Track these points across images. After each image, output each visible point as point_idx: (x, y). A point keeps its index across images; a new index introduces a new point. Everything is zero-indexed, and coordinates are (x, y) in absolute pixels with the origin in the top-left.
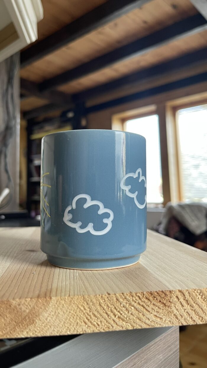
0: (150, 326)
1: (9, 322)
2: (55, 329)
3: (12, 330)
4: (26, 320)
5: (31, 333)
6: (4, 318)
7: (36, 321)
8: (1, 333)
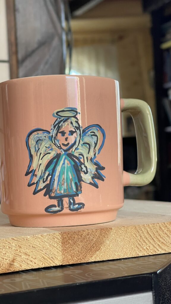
1: (81, 249)
2: (116, 254)
3: (83, 256)
4: (94, 247)
5: (98, 258)
6: (77, 246)
7: (102, 247)
8: (76, 259)
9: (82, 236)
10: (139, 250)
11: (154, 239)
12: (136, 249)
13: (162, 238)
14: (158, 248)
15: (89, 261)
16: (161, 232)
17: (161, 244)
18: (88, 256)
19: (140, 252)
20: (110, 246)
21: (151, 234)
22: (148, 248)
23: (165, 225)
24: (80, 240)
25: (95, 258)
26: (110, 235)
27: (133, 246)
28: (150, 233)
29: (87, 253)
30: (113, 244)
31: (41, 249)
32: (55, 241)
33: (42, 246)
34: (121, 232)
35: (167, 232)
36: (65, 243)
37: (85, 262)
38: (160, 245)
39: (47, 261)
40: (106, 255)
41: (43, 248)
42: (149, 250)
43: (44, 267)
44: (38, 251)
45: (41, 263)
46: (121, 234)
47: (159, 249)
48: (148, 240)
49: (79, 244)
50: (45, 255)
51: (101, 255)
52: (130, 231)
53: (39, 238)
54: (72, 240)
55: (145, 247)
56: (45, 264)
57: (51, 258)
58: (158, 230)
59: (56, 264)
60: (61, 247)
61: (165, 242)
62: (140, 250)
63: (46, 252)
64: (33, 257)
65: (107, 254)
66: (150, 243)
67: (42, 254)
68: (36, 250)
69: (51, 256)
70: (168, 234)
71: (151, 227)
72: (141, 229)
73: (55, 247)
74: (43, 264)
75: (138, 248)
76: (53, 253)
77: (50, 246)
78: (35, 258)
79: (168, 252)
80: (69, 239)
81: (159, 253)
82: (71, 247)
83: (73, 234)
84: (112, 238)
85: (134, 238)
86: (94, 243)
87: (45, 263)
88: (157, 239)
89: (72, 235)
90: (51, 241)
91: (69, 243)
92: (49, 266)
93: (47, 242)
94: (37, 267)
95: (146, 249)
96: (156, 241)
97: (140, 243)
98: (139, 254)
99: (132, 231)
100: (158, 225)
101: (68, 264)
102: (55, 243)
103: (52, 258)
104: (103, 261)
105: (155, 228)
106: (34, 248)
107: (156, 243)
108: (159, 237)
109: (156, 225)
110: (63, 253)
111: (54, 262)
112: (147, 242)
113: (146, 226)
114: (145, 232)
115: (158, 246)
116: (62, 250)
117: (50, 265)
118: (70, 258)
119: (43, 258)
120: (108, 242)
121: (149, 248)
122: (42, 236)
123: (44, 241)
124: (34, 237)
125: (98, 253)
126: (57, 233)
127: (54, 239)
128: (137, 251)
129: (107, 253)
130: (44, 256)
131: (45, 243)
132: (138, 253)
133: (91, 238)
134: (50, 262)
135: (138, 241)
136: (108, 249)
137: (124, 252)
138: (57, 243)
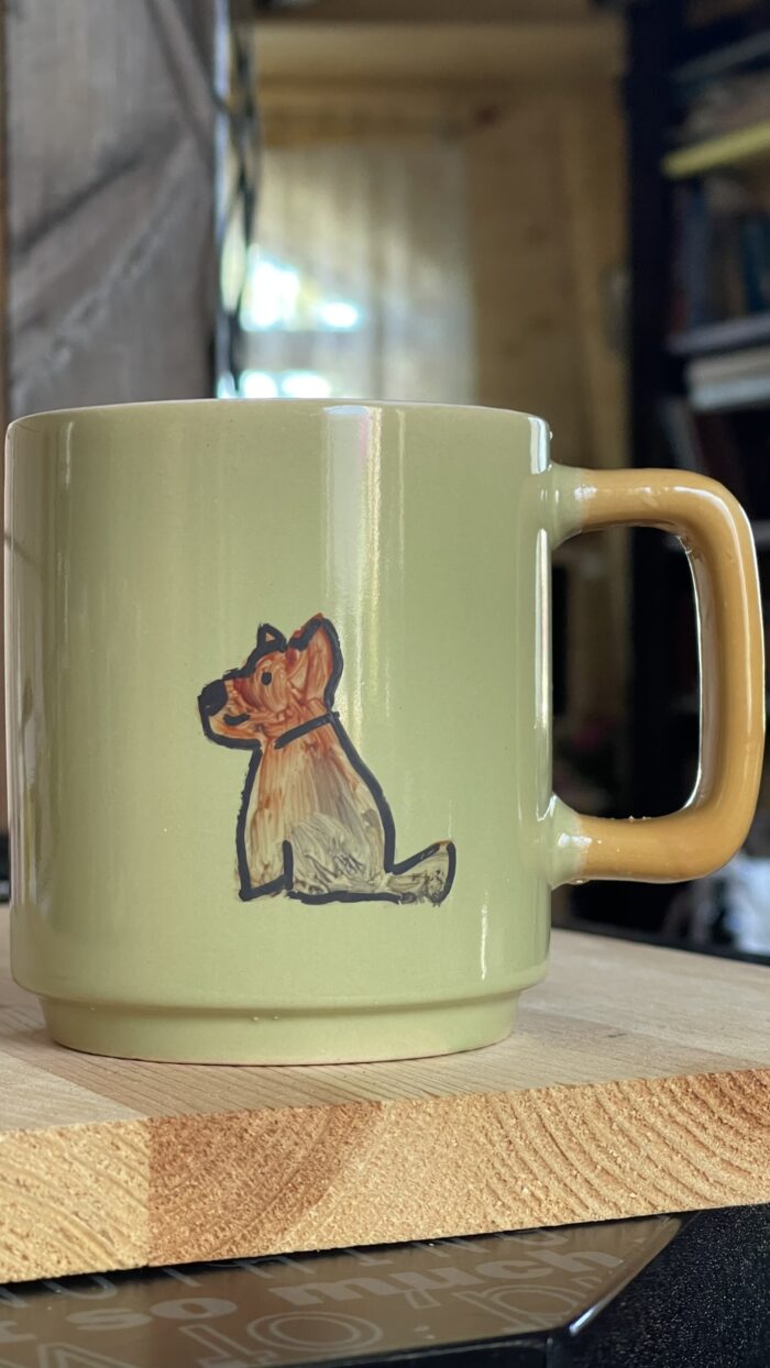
0: (709, 1200)
1: (239, 1195)
2: (394, 1220)
3: (246, 1226)
4: (295, 1189)
5: (314, 1237)
6: (220, 1183)
7: (331, 1189)
8: (211, 1238)
9: (246, 1136)
10: (499, 1203)
11: (570, 1154)
12: (486, 1198)
13: (604, 1150)
14: (583, 1194)
15: (272, 1251)
16: (599, 1126)
17: (598, 1177)
18: (268, 1226)
19: (503, 1213)
20: (370, 1185)
21: (558, 1135)
22: (540, 1194)
23: (621, 1092)
24: (233, 1155)
25: (301, 1235)
26: (370, 1136)
27: (471, 1186)
28: (552, 1128)
29: (263, 1215)
30: (383, 1176)
31: (55, 1193)
32: (119, 1159)
33: (60, 1179)
34: (420, 1123)
35: (627, 1125)
36: (167, 1167)
37: (254, 1253)
38: (596, 1182)
39: (77, 1248)
40: (348, 1223)
41: (65, 1190)
42: (544, 1203)
43: (64, 1273)
44: (40, 1204)
45: (54, 1257)
46: (420, 1129)
47: (590, 1202)
48: (544, 1161)
49: (229, 1175)
50: (72, 1222)
51: (325, 1224)
52: (463, 1117)
53: (49, 1142)
54: (198, 1152)
55: (525, 1190)
56: (69, 1263)
57: (99, 1236)
58: (589, 1116)
59: (120, 1262)
60: (146, 1185)
61: (616, 1168)
62: (503, 1204)
63: (76, 1209)
64: (19, 1230)
65: (354, 1219)
66: (551, 1172)
67: (59, 1218)
68: (32, 1199)
69: (98, 1227)
70: (634, 1133)
71: (558, 1104)
72: (512, 1109)
73: (119, 1185)
74: (59, 1262)
75: (493, 1192)
76: (108, 1214)
77: (97, 1180)
78: (28, 1236)
79: (628, 1216)
80: (183, 1151)
81: (587, 1217)
82: (194, 1187)
83: (206, 1127)
84: (382, 1146)
85: (478, 1148)
86: (298, 1171)
87: (70, 1255)
88: (581, 1156)
89: (198, 1130)
90: (102, 1156)
91: (184, 1166)
92: (88, 1270)
93: (82, 1163)
94: (33, 1276)
95: (529, 1199)
96: (577, 1164)
97: (503, 1171)
98: (499, 1221)
99: (473, 1119)
100: (589, 1091)
101: (174, 1261)
102: (120, 1165)
103: (104, 1233)
104: (335, 1253)
105: (574, 1104)
106: (23, 1191)
107: (575, 1172)
108: (590, 1147)
109: (583, 1094)
110: (155, 1211)
111: (110, 1255)
112: (535, 1166)
113: (534, 1094)
114: (528, 1125)
115: (585, 1185)
116: (150, 1200)
117: (92, 1266)
118: (187, 1234)
119: (60, 1236)
120: (361, 1168)
121: (542, 1197)
122: (61, 1135)
123: (72, 1155)
124: (26, 1138)
125: (313, 1213)
126: (133, 1124)
127: (118, 1148)
128: (490, 1210)
129: (356, 1214)
130: (66, 1224)
131: (76, 1165)
132: (493, 1215)
133: (286, 1144)
134: (94, 1254)
135: (497, 1165)
136: (360, 1198)
137: (432, 1213)
138: (131, 1168)
